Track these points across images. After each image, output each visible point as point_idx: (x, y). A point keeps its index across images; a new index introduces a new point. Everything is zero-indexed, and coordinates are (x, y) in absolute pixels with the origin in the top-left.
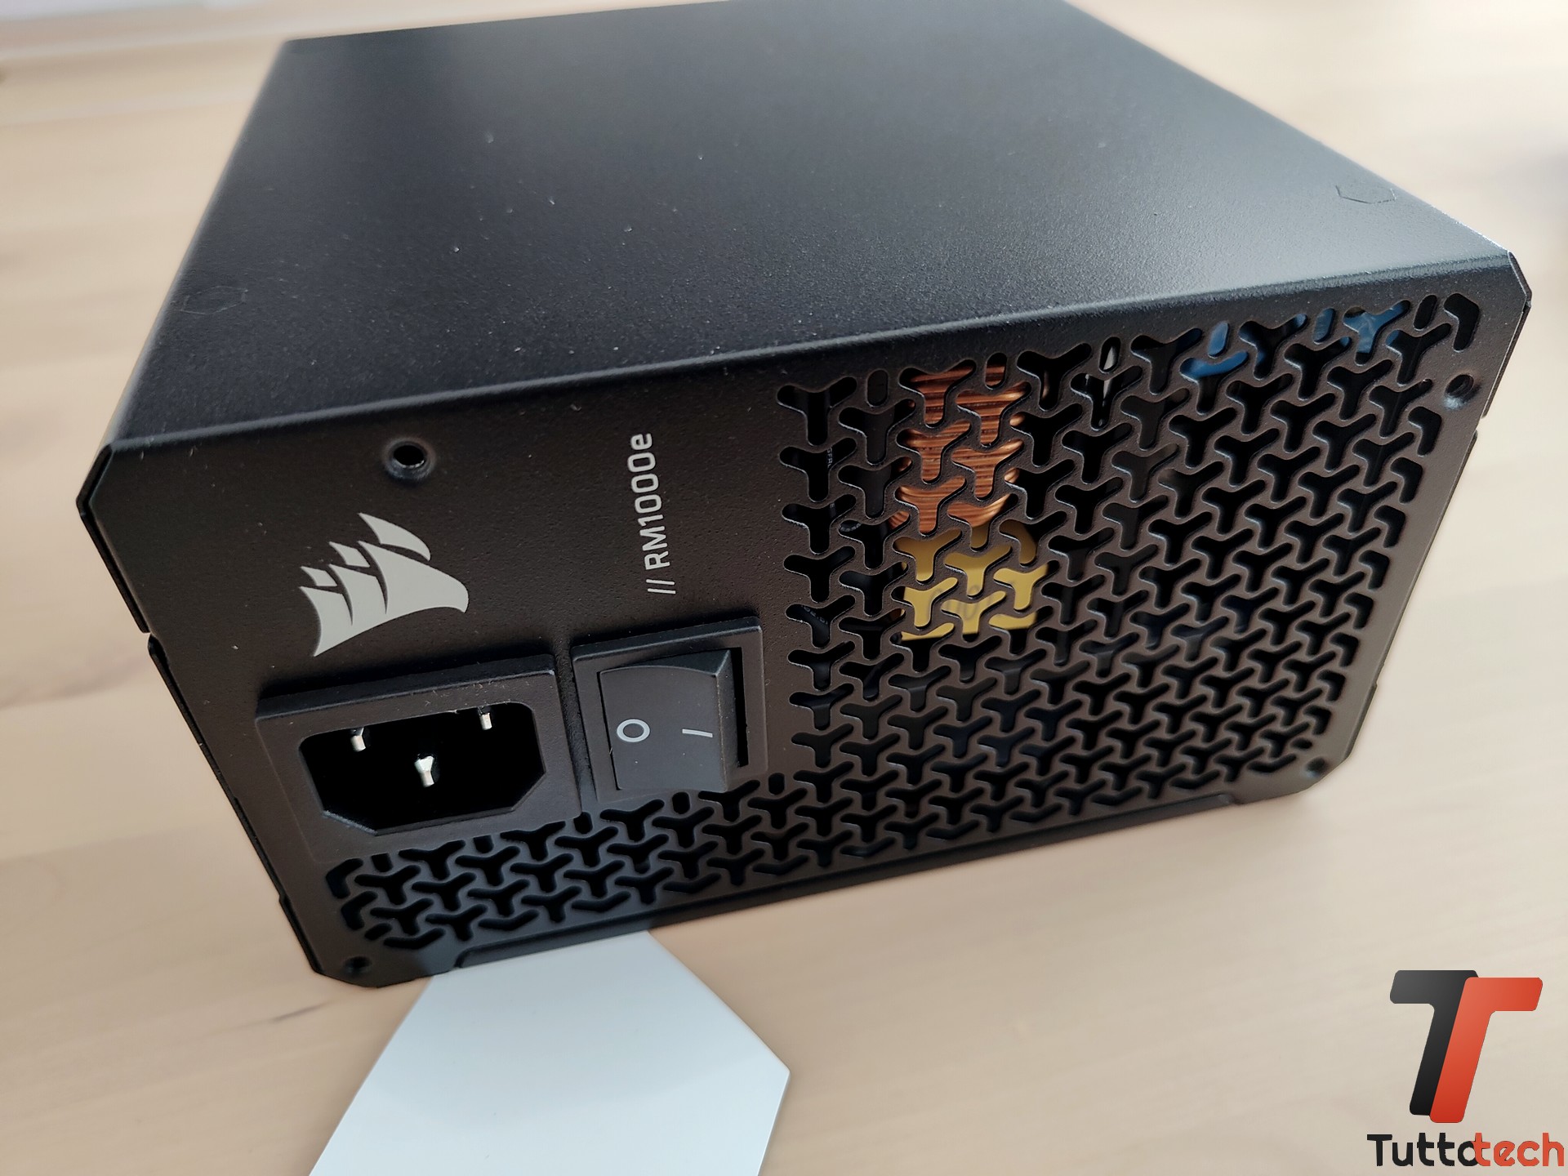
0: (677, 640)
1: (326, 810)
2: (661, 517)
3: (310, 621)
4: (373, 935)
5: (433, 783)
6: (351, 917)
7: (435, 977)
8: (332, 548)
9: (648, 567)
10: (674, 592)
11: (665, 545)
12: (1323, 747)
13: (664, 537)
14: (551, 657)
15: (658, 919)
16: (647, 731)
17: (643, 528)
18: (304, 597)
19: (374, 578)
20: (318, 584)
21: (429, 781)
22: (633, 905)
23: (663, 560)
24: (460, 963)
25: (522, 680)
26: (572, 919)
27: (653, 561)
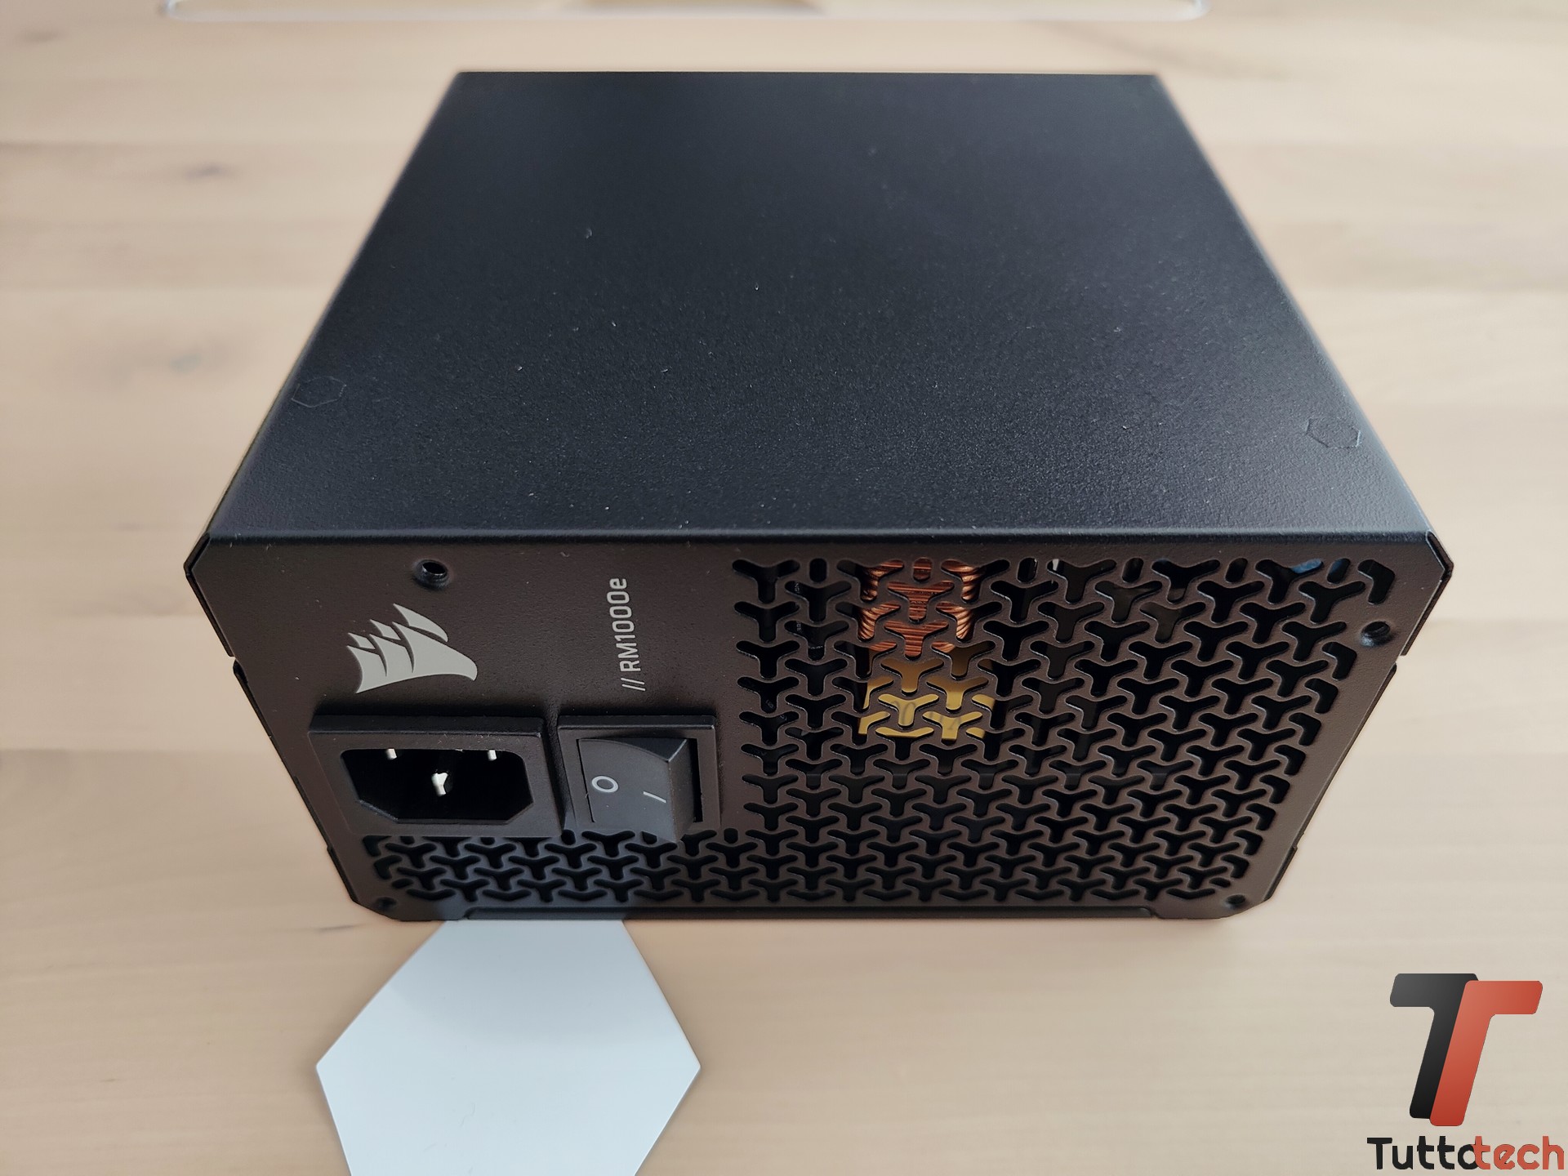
0: (643, 726)
1: (361, 799)
2: (633, 636)
3: (354, 671)
4: (398, 885)
5: (445, 793)
6: (381, 870)
7: (448, 922)
8: (372, 623)
9: (623, 669)
10: (644, 690)
11: (637, 656)
12: (1239, 888)
13: (636, 650)
14: (542, 721)
15: (631, 914)
16: (615, 787)
17: (619, 642)
18: (350, 653)
19: (404, 648)
20: (361, 646)
21: (442, 792)
22: (609, 900)
23: (634, 666)
24: (468, 915)
25: (514, 737)
26: (558, 902)
27: (626, 666)
